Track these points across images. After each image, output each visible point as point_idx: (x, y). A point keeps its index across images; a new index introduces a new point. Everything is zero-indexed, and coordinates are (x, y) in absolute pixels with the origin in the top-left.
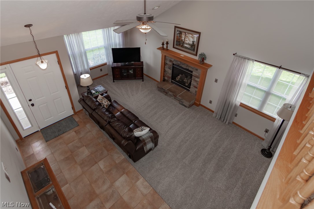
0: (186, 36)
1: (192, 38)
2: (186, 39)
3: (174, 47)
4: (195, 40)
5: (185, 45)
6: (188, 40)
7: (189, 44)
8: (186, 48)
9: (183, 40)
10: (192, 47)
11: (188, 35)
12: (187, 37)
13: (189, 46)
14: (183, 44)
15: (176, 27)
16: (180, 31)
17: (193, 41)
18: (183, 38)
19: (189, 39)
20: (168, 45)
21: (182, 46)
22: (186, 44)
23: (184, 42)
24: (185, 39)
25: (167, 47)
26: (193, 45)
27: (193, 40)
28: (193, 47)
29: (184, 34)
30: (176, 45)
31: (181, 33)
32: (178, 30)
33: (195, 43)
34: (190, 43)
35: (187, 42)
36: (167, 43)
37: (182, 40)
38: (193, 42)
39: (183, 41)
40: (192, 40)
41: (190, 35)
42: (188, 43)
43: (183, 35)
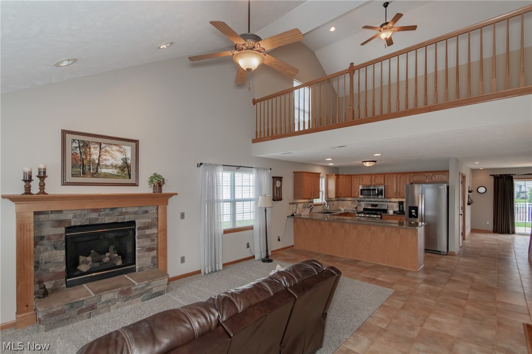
0: (102, 150)
1: (121, 152)
2: (104, 157)
3: (65, 183)
4: (129, 155)
5: (104, 171)
6: (108, 157)
7: (116, 167)
8: (106, 176)
9: (94, 160)
10: (123, 170)
11: (108, 148)
12: (106, 151)
13: (114, 170)
14: (97, 169)
15: (64, 133)
16: (82, 141)
17: (123, 159)
18: (95, 157)
19: (114, 157)
20: (46, 181)
21: (96, 174)
22: (107, 166)
23: (98, 164)
24: (100, 156)
25: (42, 186)
26: (125, 167)
27: (124, 157)
28: (126, 169)
29: (96, 146)
30: (73, 175)
31: (86, 145)
32: (74, 141)
33: (129, 162)
34: (115, 163)
35: (108, 163)
36: (42, 176)
37: (91, 162)
38: (125, 160)
39: (97, 162)
40: (120, 156)
41: (115, 148)
42: (112, 165)
43: (92, 150)
